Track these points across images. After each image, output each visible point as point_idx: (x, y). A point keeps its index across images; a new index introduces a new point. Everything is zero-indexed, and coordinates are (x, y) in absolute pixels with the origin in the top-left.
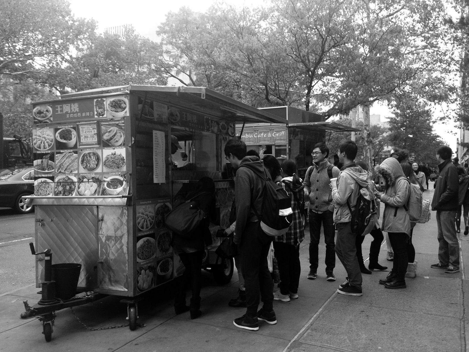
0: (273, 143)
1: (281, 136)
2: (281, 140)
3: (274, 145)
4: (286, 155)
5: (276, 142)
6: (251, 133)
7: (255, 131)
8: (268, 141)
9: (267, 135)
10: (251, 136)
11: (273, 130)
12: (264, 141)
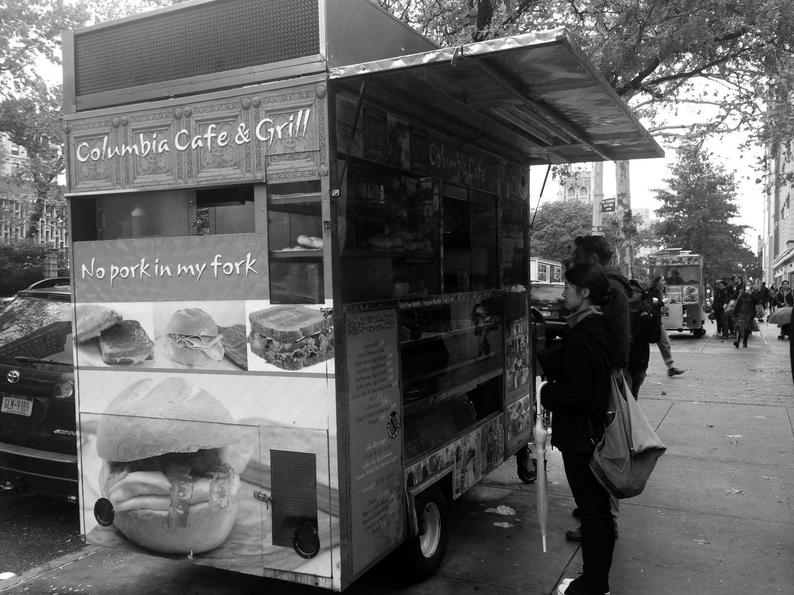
0: (260, 176)
1: (296, 138)
2: (293, 155)
3: (260, 184)
4: (320, 236)
5: (274, 167)
6: (163, 129)
7: (178, 118)
8: (236, 165)
9: (230, 137)
10: (162, 147)
11: (258, 106)
12: (221, 165)
